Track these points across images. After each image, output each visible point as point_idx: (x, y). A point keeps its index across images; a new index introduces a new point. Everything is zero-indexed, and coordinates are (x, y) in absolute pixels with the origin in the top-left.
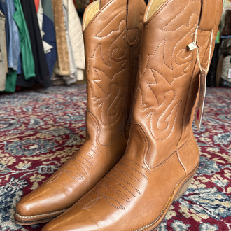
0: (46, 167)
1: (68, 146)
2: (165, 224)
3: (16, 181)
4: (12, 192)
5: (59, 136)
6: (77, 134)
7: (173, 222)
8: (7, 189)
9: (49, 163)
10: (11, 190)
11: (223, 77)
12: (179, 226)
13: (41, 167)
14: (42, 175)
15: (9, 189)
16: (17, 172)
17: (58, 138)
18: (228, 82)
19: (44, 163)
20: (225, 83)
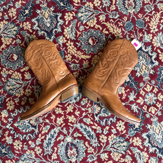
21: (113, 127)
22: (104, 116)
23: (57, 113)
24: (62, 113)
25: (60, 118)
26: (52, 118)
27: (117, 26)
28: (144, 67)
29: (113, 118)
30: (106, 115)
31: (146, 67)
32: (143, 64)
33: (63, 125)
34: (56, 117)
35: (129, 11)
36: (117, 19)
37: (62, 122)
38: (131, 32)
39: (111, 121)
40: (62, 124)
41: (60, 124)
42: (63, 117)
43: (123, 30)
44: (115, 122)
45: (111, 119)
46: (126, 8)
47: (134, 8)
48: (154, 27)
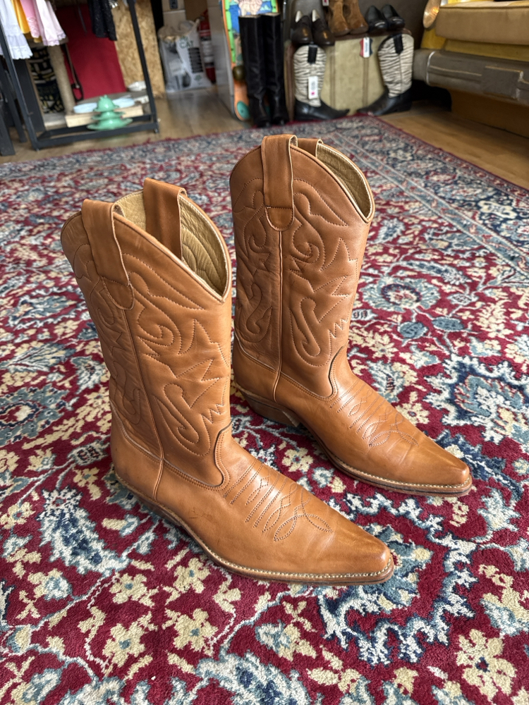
0: (84, 449)
1: (88, 391)
2: (306, 479)
3: (55, 494)
4: (67, 516)
5: (52, 369)
6: (82, 353)
7: (314, 473)
8: (53, 514)
9: (82, 439)
10: (63, 515)
11: (300, 98)
12: (321, 475)
13: (75, 452)
14: (90, 467)
15: (57, 513)
16: (42, 478)
17: (55, 377)
18: (310, 107)
19: (74, 443)
20: (305, 111)
21: (437, 672)
22: (372, 608)
23: (120, 599)
24: (147, 602)
25: (127, 626)
26: (83, 626)
27: (374, 332)
28: (506, 415)
29: (428, 618)
30: (388, 607)
31: (514, 414)
32: (498, 406)
33: (135, 669)
34: (110, 622)
35: (403, 306)
36: (370, 321)
37: (137, 648)
38: (423, 340)
39: (421, 638)
40: (132, 660)
41: (120, 660)
42: (145, 620)
43: (395, 337)
44: (443, 638)
45: (418, 624)
46: (394, 304)
47: (417, 301)
48: (494, 327)
